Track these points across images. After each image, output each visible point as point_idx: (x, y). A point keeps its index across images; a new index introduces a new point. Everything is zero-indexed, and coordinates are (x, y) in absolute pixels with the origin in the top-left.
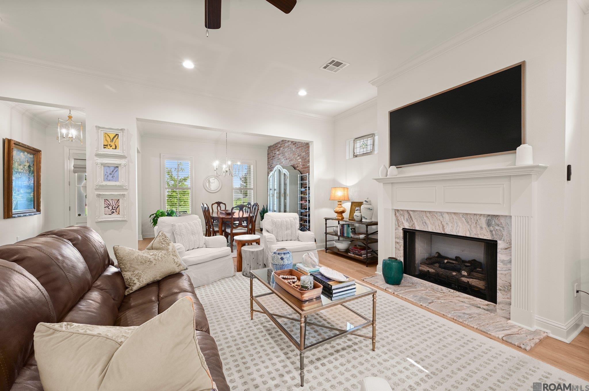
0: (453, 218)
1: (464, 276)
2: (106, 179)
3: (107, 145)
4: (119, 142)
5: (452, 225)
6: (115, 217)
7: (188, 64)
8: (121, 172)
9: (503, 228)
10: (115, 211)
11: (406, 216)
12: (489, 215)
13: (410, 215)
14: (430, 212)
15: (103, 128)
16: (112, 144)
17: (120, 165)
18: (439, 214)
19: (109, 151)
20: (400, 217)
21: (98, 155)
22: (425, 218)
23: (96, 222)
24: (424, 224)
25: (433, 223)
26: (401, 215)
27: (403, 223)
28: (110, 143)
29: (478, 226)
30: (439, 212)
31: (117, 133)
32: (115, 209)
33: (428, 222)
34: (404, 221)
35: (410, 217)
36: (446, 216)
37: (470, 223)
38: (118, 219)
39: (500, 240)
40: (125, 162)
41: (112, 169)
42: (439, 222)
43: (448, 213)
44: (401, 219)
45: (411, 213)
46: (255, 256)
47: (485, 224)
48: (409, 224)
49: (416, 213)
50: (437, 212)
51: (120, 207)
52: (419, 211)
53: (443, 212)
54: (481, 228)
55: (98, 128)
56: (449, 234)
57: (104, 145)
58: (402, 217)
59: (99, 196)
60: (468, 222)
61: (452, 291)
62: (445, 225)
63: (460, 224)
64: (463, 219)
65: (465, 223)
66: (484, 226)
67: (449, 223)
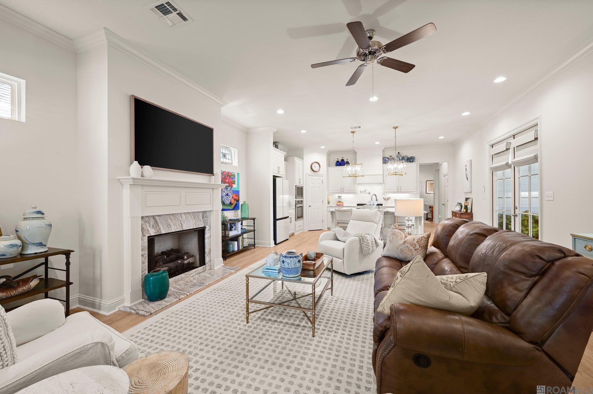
0: (187, 217)
1: (185, 260)
5: (187, 222)
9: (208, 218)
11: (152, 222)
12: (203, 212)
13: (156, 220)
14: (173, 214)
18: (179, 215)
20: (145, 225)
22: (169, 221)
24: (169, 226)
25: (175, 224)
26: (146, 222)
27: (148, 231)
29: (199, 220)
30: (179, 213)
33: (171, 224)
34: (149, 229)
35: (156, 223)
36: (183, 216)
37: (196, 219)
39: (207, 225)
42: (179, 221)
43: (184, 213)
44: (147, 226)
45: (157, 218)
47: (202, 217)
48: (155, 230)
49: (162, 218)
50: (177, 214)
52: (164, 215)
53: (181, 213)
58: (148, 225)
60: (194, 218)
61: (187, 273)
62: (183, 223)
63: (191, 220)
64: (192, 216)
65: (193, 219)
66: (201, 219)
67: (185, 221)
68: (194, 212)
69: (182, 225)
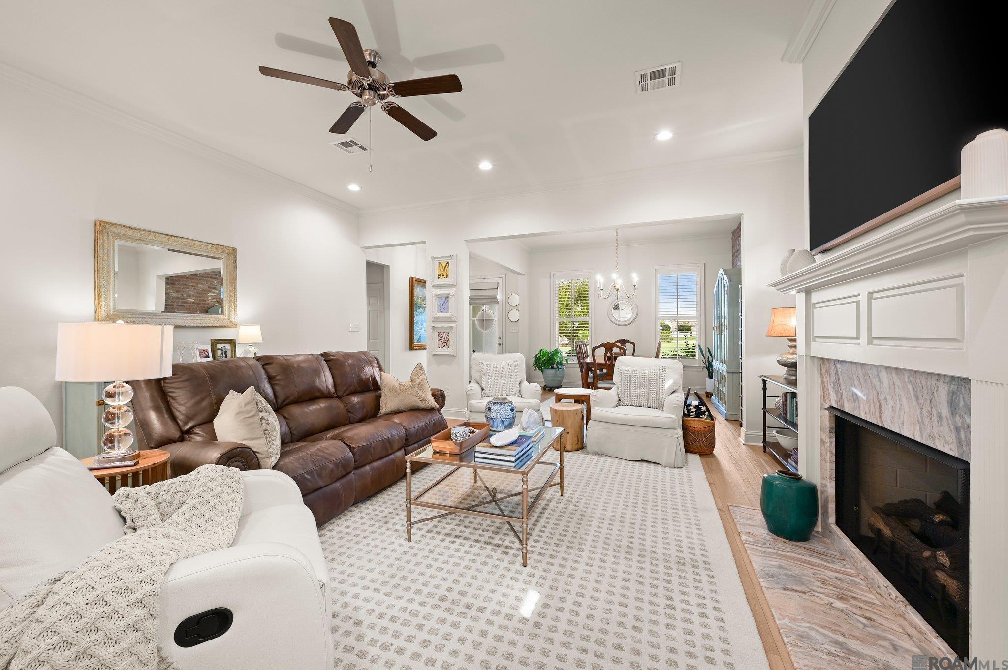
0: (894, 384)
1: (942, 567)
2: (440, 311)
3: (440, 275)
4: (450, 269)
6: (445, 351)
7: (485, 166)
8: (451, 301)
10: (445, 344)
11: (833, 374)
12: (953, 379)
13: (838, 374)
15: (437, 258)
16: (444, 273)
17: (449, 294)
18: (874, 372)
19: (442, 281)
20: (826, 377)
21: (435, 287)
22: (856, 382)
23: (434, 355)
26: (827, 371)
27: (829, 393)
28: (443, 272)
29: (935, 412)
30: (875, 366)
31: (448, 261)
32: (446, 343)
34: (830, 389)
35: (837, 378)
37: (921, 401)
38: (447, 353)
40: (453, 291)
41: (444, 299)
42: (875, 393)
43: (886, 368)
44: (828, 382)
45: (839, 367)
46: (559, 418)
47: (947, 404)
48: (836, 396)
49: (845, 369)
50: (871, 367)
51: (450, 340)
52: (848, 362)
53: (880, 366)
54: (940, 417)
55: (434, 258)
56: (889, 428)
57: (439, 275)
58: (829, 379)
59: (433, 328)
60: (917, 398)
62: (883, 402)
63: (905, 402)
64: (910, 387)
65: (914, 399)
66: (945, 411)
67: (889, 398)
68: (916, 372)
69: (880, 406)
